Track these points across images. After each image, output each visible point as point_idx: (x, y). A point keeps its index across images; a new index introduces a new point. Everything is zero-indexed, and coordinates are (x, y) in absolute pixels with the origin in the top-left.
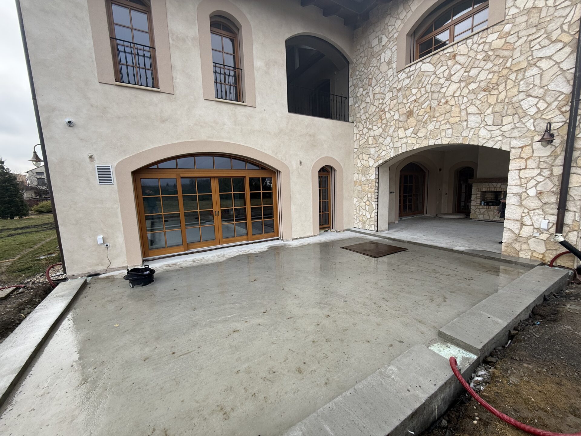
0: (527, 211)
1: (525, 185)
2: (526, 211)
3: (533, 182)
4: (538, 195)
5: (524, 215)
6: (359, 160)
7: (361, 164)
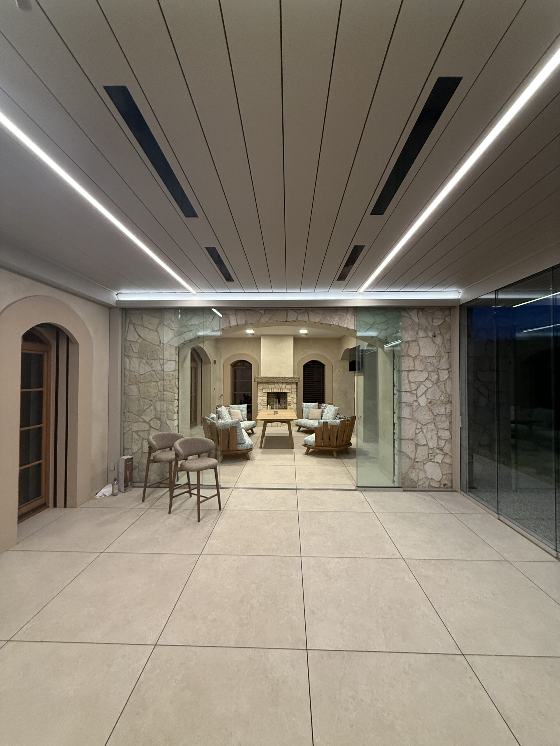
0: (420, 426)
1: (415, 392)
3: (422, 389)
4: (429, 405)
5: (418, 431)
6: (131, 327)
7: (137, 337)
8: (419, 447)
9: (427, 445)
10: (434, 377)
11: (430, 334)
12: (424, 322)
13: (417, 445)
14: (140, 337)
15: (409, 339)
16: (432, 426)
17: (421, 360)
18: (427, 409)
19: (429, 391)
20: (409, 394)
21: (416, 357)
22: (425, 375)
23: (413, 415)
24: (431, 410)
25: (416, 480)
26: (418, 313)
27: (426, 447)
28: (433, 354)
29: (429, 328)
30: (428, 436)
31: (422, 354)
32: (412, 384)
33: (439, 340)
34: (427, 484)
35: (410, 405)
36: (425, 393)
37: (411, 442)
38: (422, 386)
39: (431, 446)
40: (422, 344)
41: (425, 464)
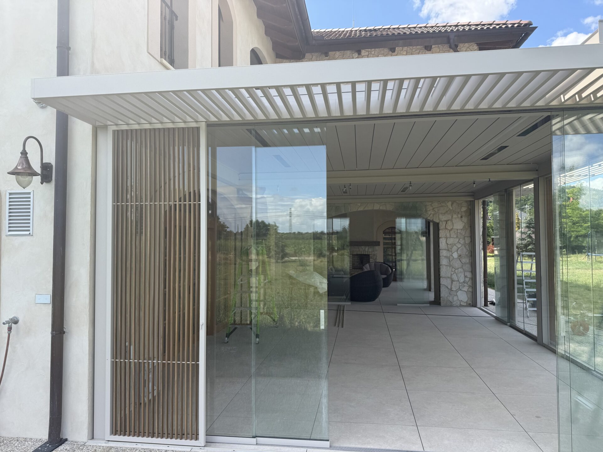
0: (454, 270)
1: (451, 250)
3: (455, 248)
4: (459, 258)
5: (452, 273)
9: (458, 281)
10: (463, 241)
11: (459, 216)
12: (456, 209)
13: (452, 281)
15: (446, 219)
16: (461, 270)
17: (454, 232)
19: (459, 249)
20: (447, 251)
21: (451, 230)
22: (457, 240)
23: (450, 264)
24: (460, 261)
26: (452, 204)
28: (461, 228)
29: (459, 212)
30: (459, 275)
31: (454, 228)
34: (459, 303)
35: (448, 257)
36: (457, 251)
37: (448, 279)
39: (461, 282)
40: (454, 222)
41: (457, 292)
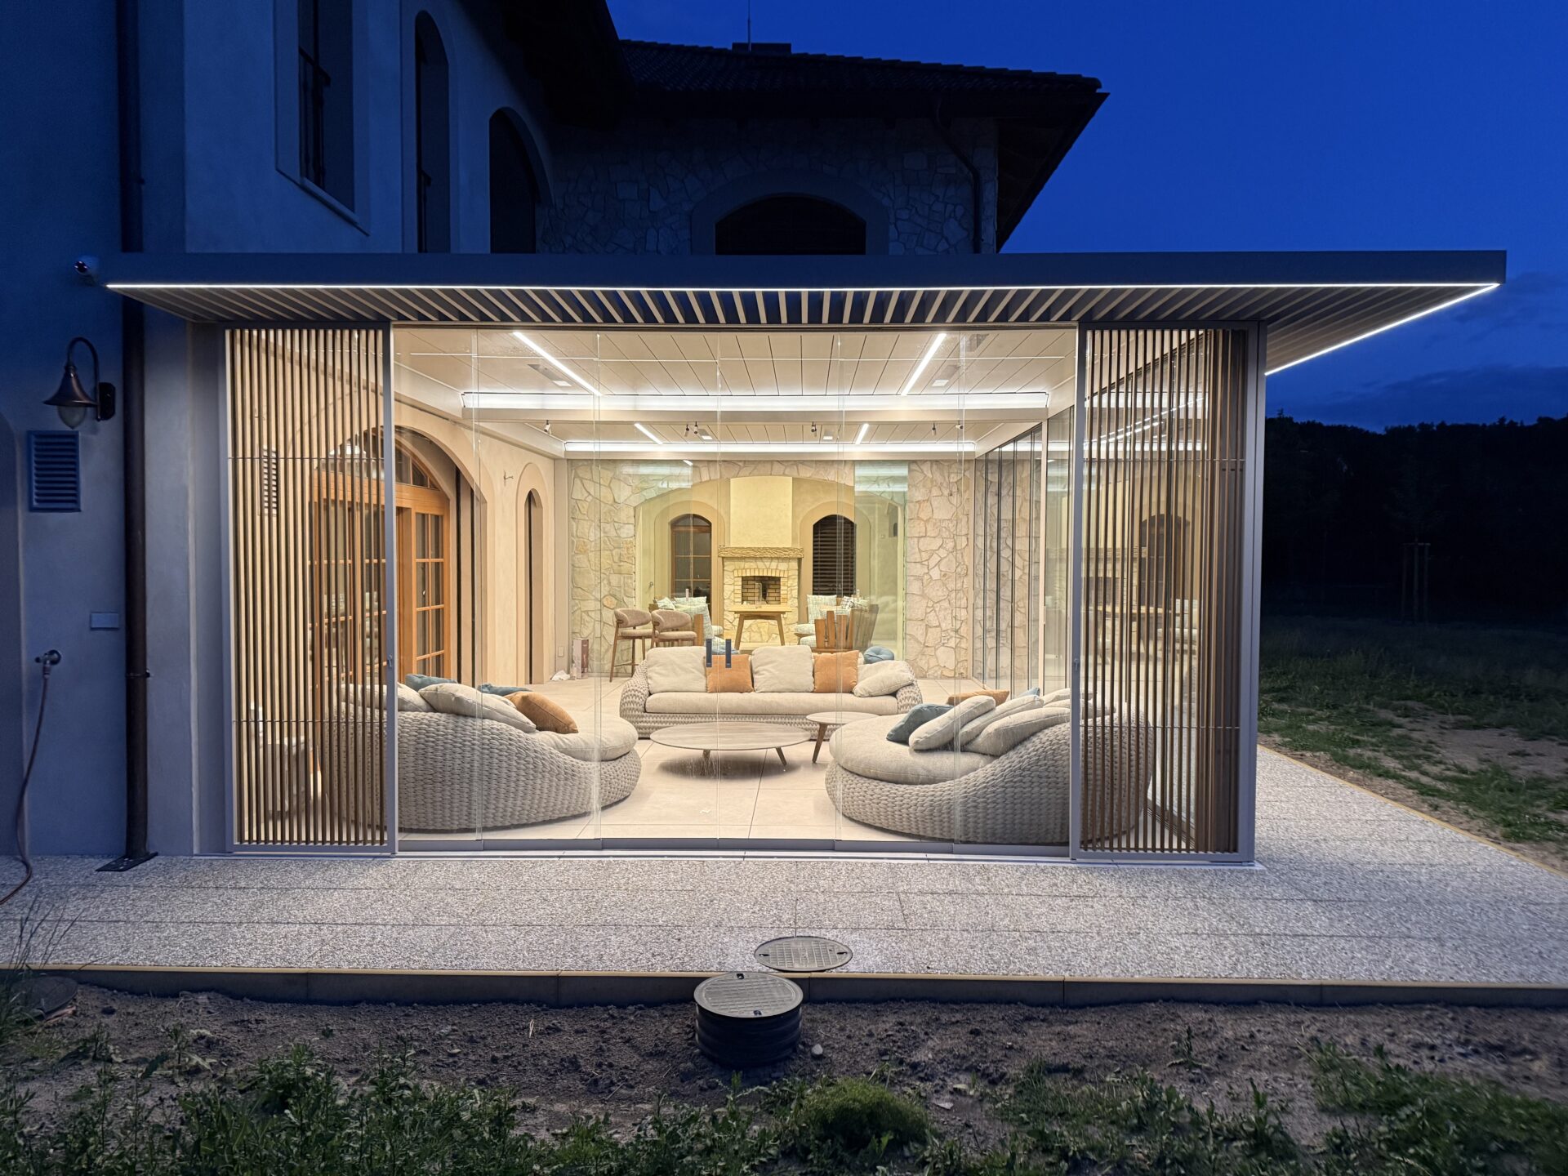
1: (926, 563)
2: (931, 603)
3: (936, 559)
4: (942, 578)
5: (928, 610)
6: (578, 481)
7: (586, 494)
8: (930, 630)
9: (939, 626)
10: (950, 545)
11: (946, 492)
12: (938, 477)
13: (927, 626)
14: (590, 494)
15: (920, 498)
16: (945, 604)
17: (935, 524)
18: (940, 583)
19: (943, 562)
20: (919, 565)
21: (928, 520)
22: (939, 542)
23: (923, 591)
24: (945, 585)
25: (926, 668)
26: (931, 467)
27: (939, 629)
28: (949, 517)
29: (945, 485)
30: (941, 615)
31: (935, 516)
32: (923, 554)
33: (955, 500)
34: (939, 673)
35: (919, 578)
36: (938, 564)
37: (920, 623)
38: (935, 555)
39: (944, 628)
40: (935, 504)
41: (936, 649)
